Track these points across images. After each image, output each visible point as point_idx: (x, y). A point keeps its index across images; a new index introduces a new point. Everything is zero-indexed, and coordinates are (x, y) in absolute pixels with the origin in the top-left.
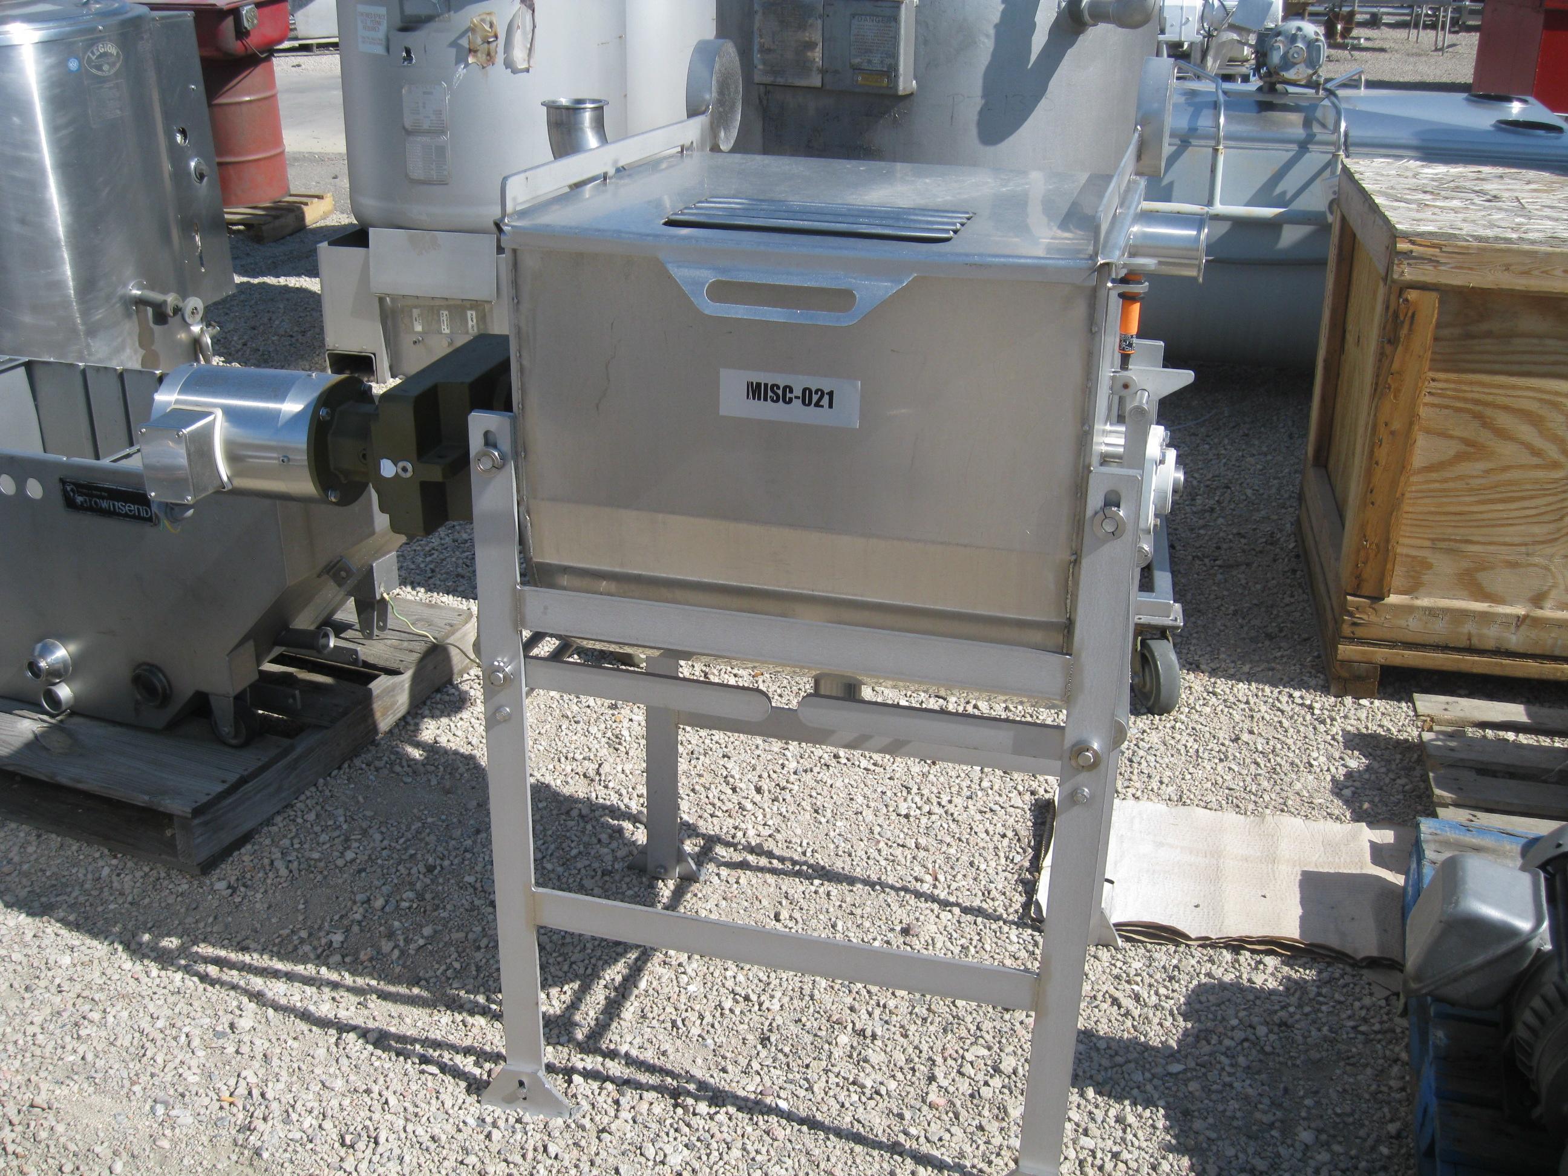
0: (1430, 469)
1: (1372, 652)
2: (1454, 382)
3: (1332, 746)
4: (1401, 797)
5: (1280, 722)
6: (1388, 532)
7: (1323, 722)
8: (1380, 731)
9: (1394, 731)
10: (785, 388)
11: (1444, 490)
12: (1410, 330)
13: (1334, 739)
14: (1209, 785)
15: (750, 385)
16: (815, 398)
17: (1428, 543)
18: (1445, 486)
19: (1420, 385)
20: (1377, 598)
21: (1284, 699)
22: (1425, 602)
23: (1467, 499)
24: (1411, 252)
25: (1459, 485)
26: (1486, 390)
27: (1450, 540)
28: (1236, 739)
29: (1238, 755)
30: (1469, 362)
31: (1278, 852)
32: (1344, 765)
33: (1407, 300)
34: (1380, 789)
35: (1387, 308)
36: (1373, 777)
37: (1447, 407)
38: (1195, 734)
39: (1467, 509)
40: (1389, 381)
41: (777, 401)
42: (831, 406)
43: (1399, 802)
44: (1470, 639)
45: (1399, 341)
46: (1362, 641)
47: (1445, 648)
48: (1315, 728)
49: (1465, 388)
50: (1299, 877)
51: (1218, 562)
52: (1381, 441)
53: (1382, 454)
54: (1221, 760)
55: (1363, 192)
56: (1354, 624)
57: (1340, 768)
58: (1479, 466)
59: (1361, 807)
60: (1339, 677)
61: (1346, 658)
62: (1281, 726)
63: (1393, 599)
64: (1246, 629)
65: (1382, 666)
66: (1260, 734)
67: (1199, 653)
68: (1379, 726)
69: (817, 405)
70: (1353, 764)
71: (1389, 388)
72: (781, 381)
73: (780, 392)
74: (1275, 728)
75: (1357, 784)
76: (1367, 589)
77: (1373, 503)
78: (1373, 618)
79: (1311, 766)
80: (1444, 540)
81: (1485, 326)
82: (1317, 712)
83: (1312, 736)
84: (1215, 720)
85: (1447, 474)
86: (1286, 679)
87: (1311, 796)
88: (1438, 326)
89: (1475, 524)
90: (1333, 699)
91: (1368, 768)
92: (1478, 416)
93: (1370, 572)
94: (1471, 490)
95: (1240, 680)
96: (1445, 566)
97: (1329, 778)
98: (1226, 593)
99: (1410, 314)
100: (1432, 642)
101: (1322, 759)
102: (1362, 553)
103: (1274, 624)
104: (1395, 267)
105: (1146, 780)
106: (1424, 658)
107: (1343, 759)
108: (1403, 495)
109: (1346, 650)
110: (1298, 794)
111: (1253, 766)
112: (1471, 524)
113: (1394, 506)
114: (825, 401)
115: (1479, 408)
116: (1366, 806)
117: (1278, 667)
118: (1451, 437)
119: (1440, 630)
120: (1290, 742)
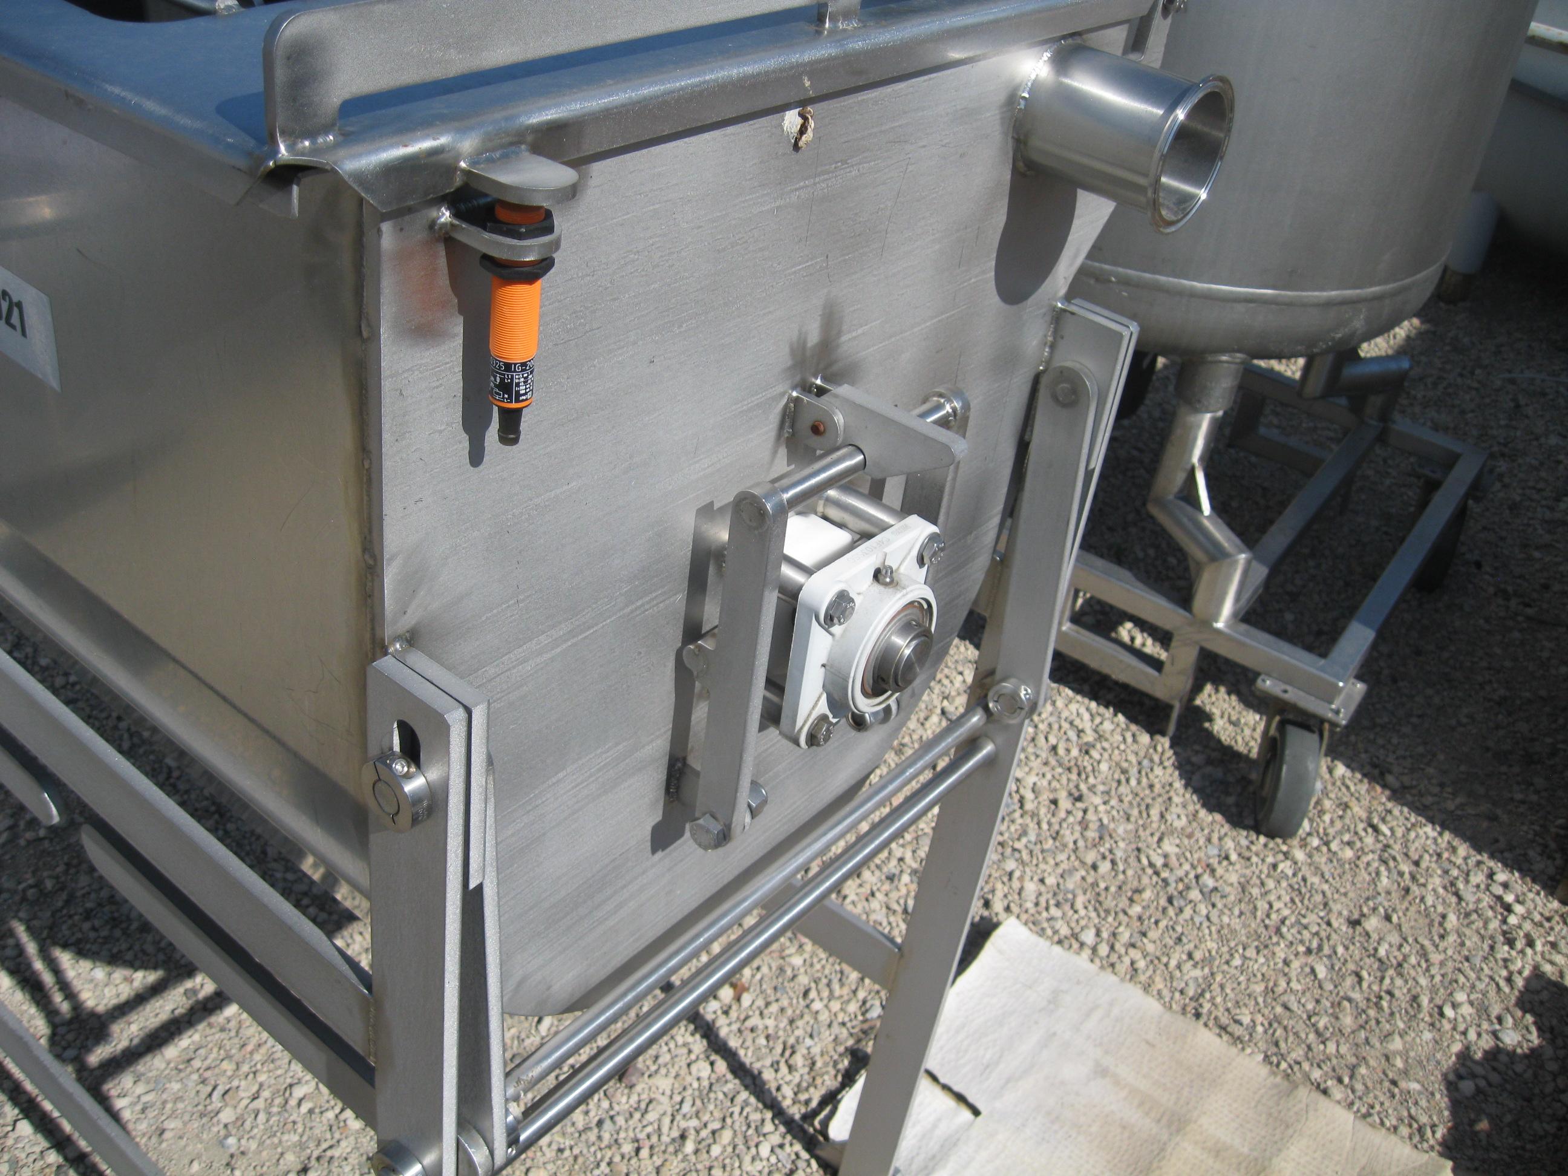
3: (1499, 990)
4: (1551, 1127)
5: (1444, 917)
7: (1511, 942)
13: (1509, 980)
14: (1259, 988)
21: (1478, 878)
28: (1354, 923)
29: (1340, 950)
31: (1275, 1161)
32: (1495, 1034)
34: (1529, 1100)
36: (1530, 1074)
38: (1299, 891)
43: (1541, 1137)
48: (1492, 949)
51: (1529, 611)
54: (1309, 951)
57: (1487, 1036)
59: (1472, 1123)
62: (1441, 924)
64: (1501, 732)
66: (1399, 926)
67: (1400, 752)
70: (1511, 1038)
74: (1431, 924)
75: (1495, 1077)
79: (1441, 1014)
82: (1513, 920)
83: (1477, 961)
84: (1348, 876)
86: (1502, 844)
87: (1404, 1072)
90: (1554, 905)
91: (1534, 1054)
95: (1432, 820)
97: (1456, 1048)
98: (1508, 664)
101: (1467, 1010)
103: (1549, 740)
105: (1171, 943)
107: (1500, 1022)
110: (1387, 1058)
111: (1350, 981)
116: (1483, 1125)
117: (1505, 818)
120: (1435, 957)
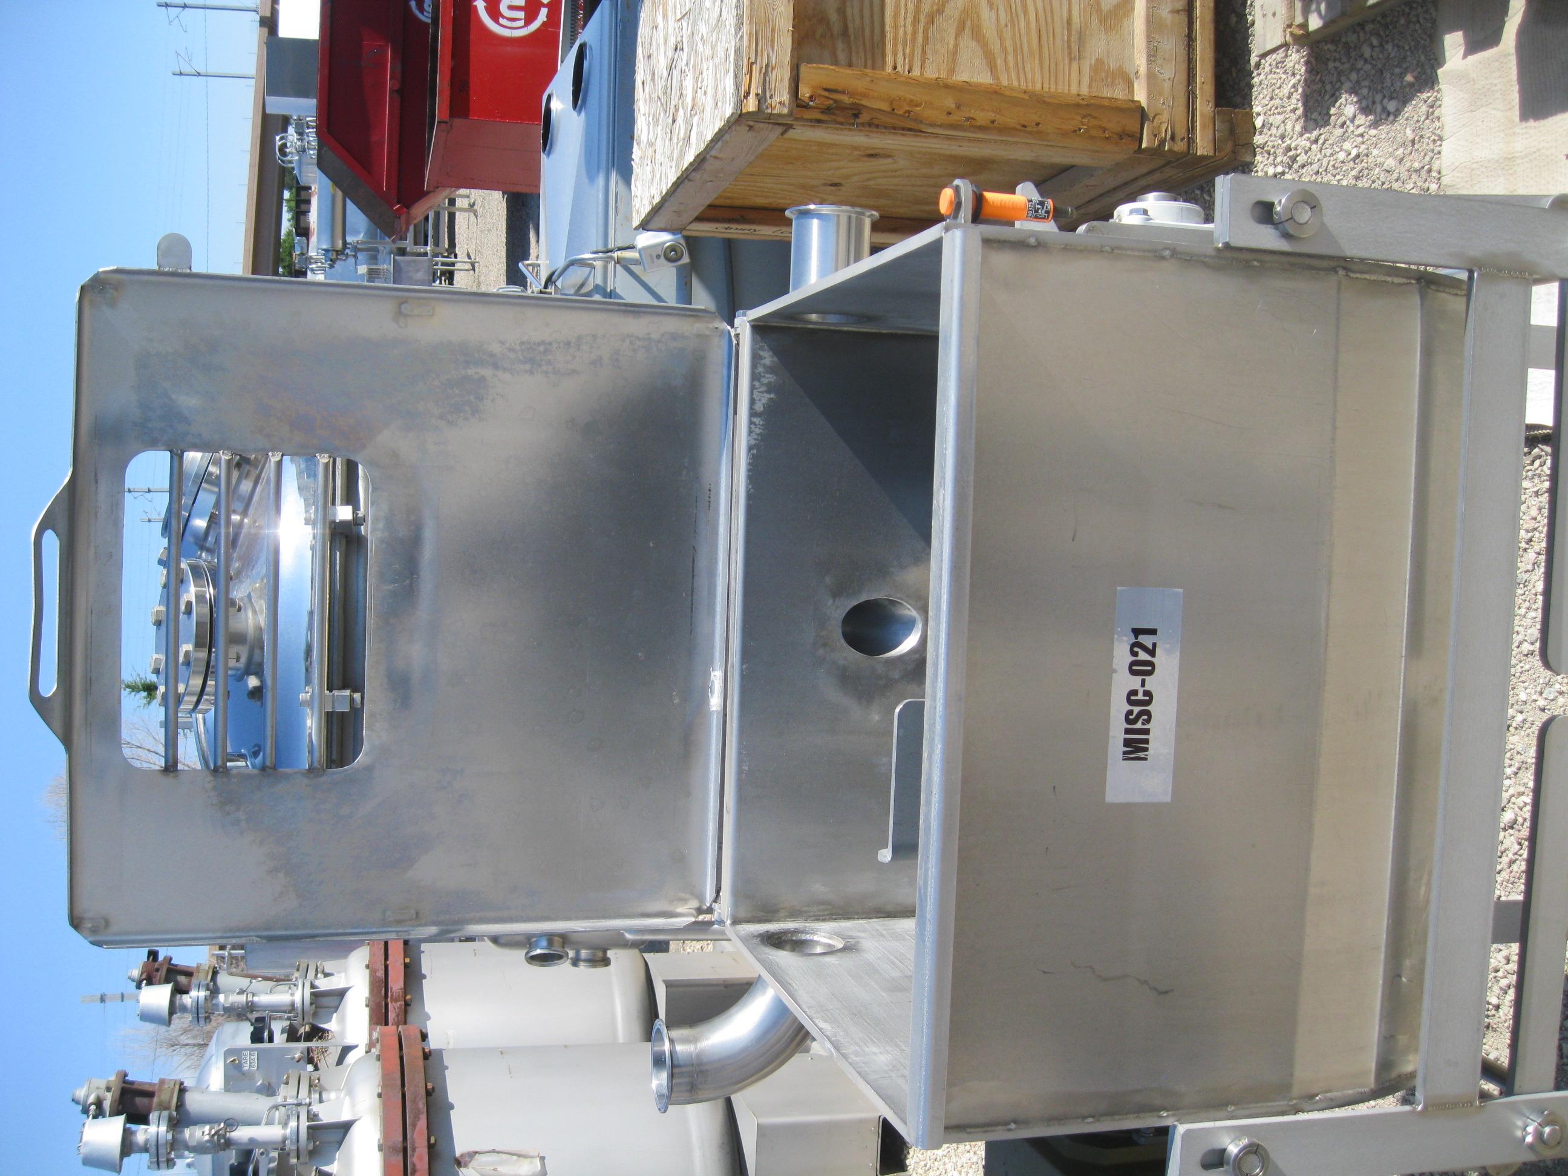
0: (993, 68)
1: (1202, 115)
2: (895, 45)
3: (1325, 141)
4: (1389, 47)
6: (1068, 105)
7: (1294, 159)
8: (1296, 96)
9: (1294, 81)
10: (1131, 702)
11: (1015, 50)
12: (843, 92)
13: (1316, 141)
15: (1127, 756)
16: (1143, 656)
17: (1075, 65)
18: (1010, 49)
19: (902, 79)
20: (1142, 115)
22: (1140, 62)
23: (1023, 24)
24: (757, 95)
25: (1008, 34)
26: (903, 11)
27: (1069, 41)
30: (872, 31)
32: (1352, 120)
33: (811, 98)
34: (1382, 70)
35: (819, 121)
36: (1366, 83)
37: (924, 52)
39: (1033, 25)
40: (901, 112)
41: (1148, 713)
42: (1153, 632)
43: (1398, 46)
44: (1178, 12)
45: (855, 104)
46: (1191, 129)
47: (1190, 38)
48: (1303, 166)
49: (901, 33)
50: (1531, 123)
52: (968, 119)
53: (982, 117)
55: (677, 185)
56: (1173, 138)
57: (1357, 122)
58: (986, 14)
59: (1411, 85)
60: (1233, 152)
61: (1211, 145)
63: (1141, 96)
65: (1217, 105)
68: (1289, 98)
69: (1152, 652)
70: (1350, 110)
71: (909, 112)
72: (1119, 707)
73: (1136, 710)
75: (1378, 97)
76: (1133, 125)
77: (1038, 124)
78: (1165, 117)
79: (1358, 156)
80: (1069, 47)
81: (834, 17)
82: (1280, 169)
83: (1315, 167)
85: (996, 48)
87: (1403, 144)
88: (836, 63)
89: (1049, 15)
90: (1258, 158)
91: (1353, 91)
92: (931, 20)
93: (1114, 124)
94: (1012, 21)
96: (1098, 45)
97: (1373, 132)
99: (826, 94)
100: (1186, 53)
101: (1347, 146)
102: (1094, 132)
104: (775, 112)
106: (1202, 60)
107: (1344, 123)
108: (1025, 92)
109: (1203, 146)
110: (1401, 160)
112: (1049, 20)
113: (1037, 100)
114: (1147, 640)
115: (922, 18)
116: (1409, 78)
118: (956, 46)
119: (1171, 45)
